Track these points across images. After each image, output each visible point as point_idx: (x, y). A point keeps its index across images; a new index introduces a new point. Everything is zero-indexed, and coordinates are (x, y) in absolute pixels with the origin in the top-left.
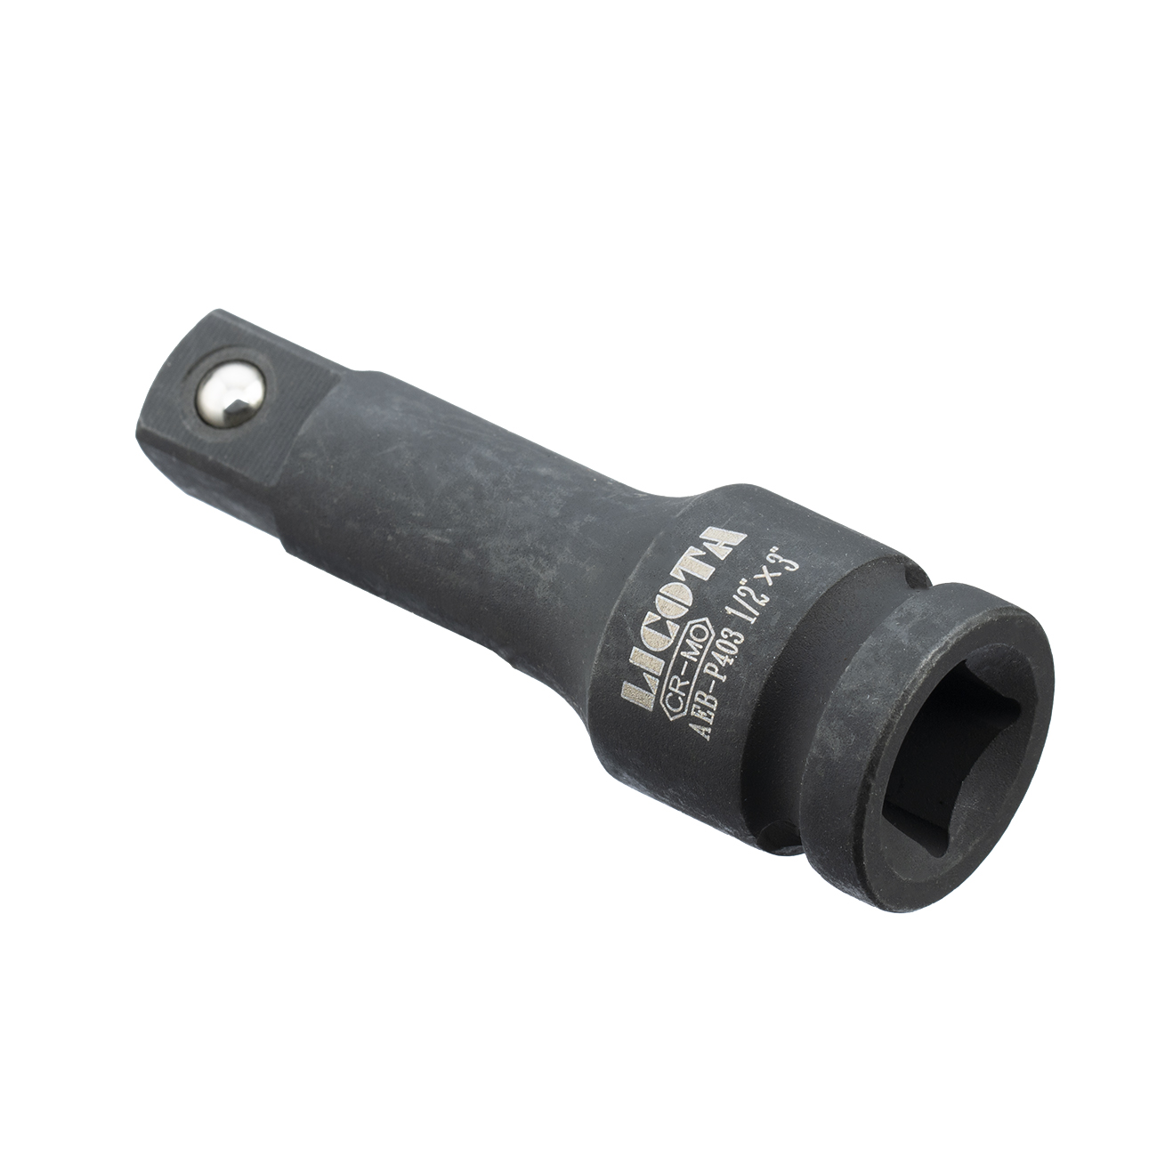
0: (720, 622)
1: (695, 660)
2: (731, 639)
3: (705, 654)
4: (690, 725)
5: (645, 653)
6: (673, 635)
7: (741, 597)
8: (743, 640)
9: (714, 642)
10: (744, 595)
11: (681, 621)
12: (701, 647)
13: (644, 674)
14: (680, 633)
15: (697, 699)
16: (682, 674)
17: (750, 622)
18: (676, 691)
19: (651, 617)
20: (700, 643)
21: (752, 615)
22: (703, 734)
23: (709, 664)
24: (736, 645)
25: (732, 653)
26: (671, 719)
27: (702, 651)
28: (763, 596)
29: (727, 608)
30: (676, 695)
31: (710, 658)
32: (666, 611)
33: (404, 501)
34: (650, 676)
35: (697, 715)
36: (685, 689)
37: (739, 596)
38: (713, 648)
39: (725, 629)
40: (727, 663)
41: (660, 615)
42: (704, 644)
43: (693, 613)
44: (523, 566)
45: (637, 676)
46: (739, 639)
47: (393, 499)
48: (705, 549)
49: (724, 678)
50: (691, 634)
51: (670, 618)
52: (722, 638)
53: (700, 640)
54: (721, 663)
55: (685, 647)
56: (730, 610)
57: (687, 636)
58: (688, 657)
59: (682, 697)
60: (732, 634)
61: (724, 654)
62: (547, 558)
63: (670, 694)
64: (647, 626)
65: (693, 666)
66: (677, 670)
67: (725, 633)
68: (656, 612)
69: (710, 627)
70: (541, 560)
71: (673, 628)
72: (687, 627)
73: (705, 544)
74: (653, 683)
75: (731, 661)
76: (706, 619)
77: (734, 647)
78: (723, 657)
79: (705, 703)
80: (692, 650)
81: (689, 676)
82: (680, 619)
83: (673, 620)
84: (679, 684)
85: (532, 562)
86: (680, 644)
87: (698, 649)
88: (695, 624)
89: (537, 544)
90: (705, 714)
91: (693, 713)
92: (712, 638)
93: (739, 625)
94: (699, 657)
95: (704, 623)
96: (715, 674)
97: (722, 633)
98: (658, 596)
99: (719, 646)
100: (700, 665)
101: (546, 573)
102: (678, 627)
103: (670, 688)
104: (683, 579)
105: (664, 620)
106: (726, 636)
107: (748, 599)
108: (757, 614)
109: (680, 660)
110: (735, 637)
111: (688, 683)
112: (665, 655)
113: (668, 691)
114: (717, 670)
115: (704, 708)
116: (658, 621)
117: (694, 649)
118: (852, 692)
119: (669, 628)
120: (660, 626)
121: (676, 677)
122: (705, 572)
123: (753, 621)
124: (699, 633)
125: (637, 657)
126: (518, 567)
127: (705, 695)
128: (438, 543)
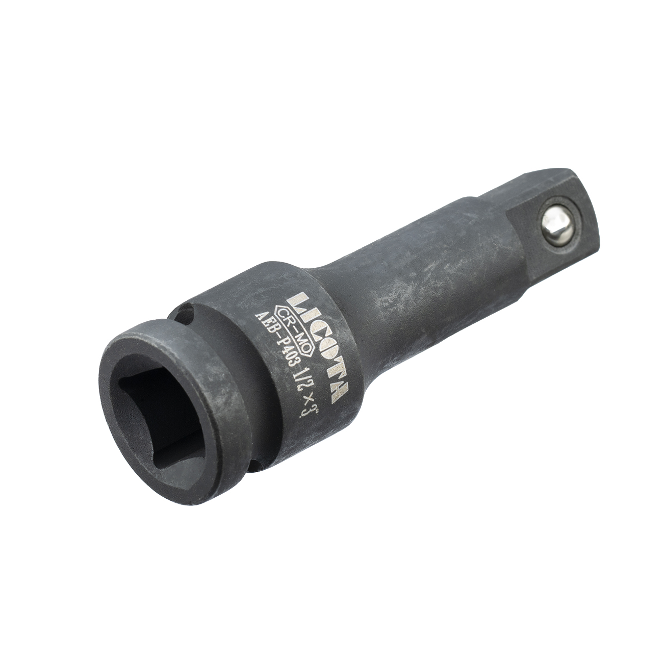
0: (305, 361)
1: (296, 337)
2: (294, 360)
3: (296, 343)
4: (268, 312)
5: (315, 317)
6: (314, 336)
7: (308, 379)
8: (290, 365)
9: (298, 351)
10: (308, 381)
11: (317, 344)
12: (300, 344)
13: (306, 310)
14: (313, 339)
15: (278, 324)
16: (294, 327)
17: (295, 374)
18: (288, 318)
19: (329, 332)
20: (302, 345)
21: (297, 378)
22: (260, 315)
23: (290, 341)
24: (289, 360)
25: (288, 356)
26: (277, 306)
27: (298, 343)
28: (302, 389)
29: (309, 369)
30: (286, 316)
31: (292, 344)
32: (327, 341)
33: (457, 265)
34: (303, 311)
35: (270, 319)
36: (286, 323)
37: (310, 379)
38: (296, 349)
39: (300, 361)
40: (284, 350)
41: (327, 337)
42: (300, 346)
43: (317, 352)
44: (390, 294)
45: (307, 306)
46: (291, 363)
47: (461, 261)
48: (341, 380)
49: (279, 343)
50: (309, 344)
51: (322, 341)
52: (297, 356)
53: (303, 346)
54: (287, 347)
55: (305, 337)
56: (307, 369)
57: (309, 342)
58: (300, 335)
59: (284, 318)
60: (296, 362)
61: (290, 352)
62: (386, 308)
63: (288, 314)
64: (327, 327)
65: (294, 334)
66: (297, 325)
67: (298, 360)
68: (329, 336)
69: (306, 355)
70: (387, 304)
71: (317, 338)
72: (313, 345)
73: (343, 382)
74: (299, 310)
75: (284, 352)
76: (310, 356)
77: (289, 359)
78: (288, 350)
79: (273, 327)
80: (301, 339)
81: (291, 328)
82: (319, 344)
83: (321, 341)
84: (290, 322)
85: (389, 300)
86: (308, 336)
87: (300, 342)
88: (312, 349)
89: (395, 308)
90: (268, 323)
91: (273, 317)
92: (300, 352)
93: (296, 369)
94: (296, 339)
95: (309, 354)
96: (283, 341)
97: (299, 358)
98: (336, 343)
99: (295, 352)
100: (292, 337)
101: (379, 302)
102: (316, 341)
103: (291, 316)
104: (335, 360)
105: (324, 337)
106: (296, 359)
107: (305, 382)
108: (296, 380)
109: (301, 331)
110: (293, 362)
111: (288, 326)
112: (308, 325)
113: (291, 314)
114: (285, 343)
115: (271, 324)
116: (325, 334)
117: (301, 340)
118: (231, 395)
119: (319, 337)
120: (322, 333)
121: (295, 322)
122: (331, 372)
123: (295, 376)
124: (306, 348)
125: (315, 312)
126: (391, 292)
127: (278, 329)
128: (427, 265)
